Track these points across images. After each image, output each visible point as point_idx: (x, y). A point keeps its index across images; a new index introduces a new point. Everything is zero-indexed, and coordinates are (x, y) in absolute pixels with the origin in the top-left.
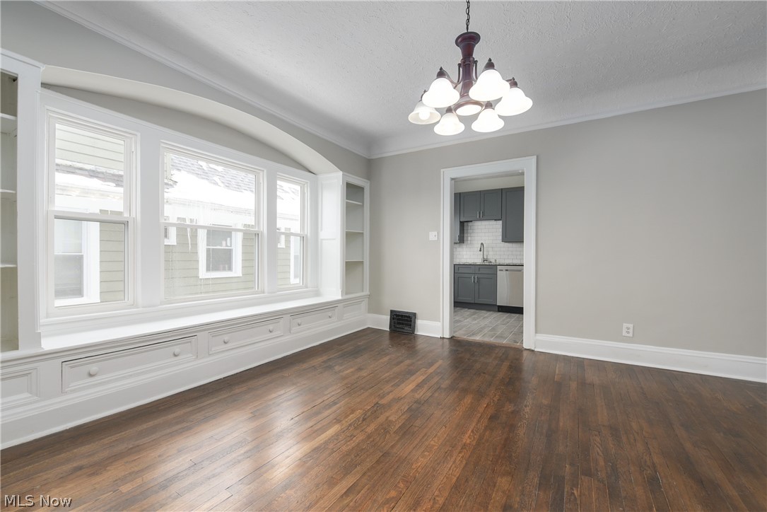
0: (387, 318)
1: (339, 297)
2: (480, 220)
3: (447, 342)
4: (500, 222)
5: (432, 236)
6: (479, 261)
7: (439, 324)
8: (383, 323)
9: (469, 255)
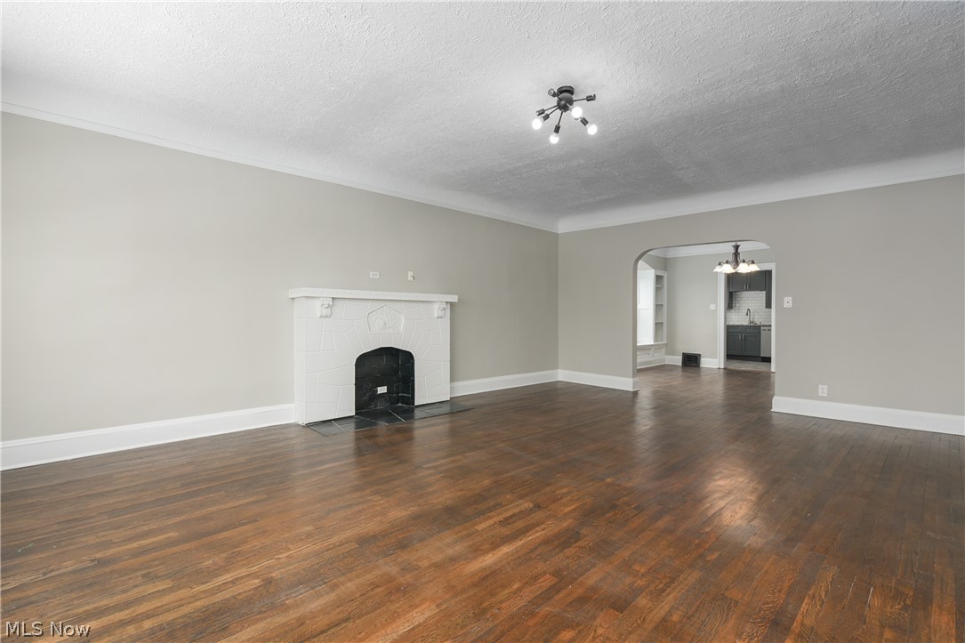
0: (681, 358)
1: (652, 343)
2: (746, 290)
3: (722, 371)
4: (764, 292)
5: (712, 307)
6: (746, 323)
7: (716, 360)
8: (678, 360)
9: (739, 319)
